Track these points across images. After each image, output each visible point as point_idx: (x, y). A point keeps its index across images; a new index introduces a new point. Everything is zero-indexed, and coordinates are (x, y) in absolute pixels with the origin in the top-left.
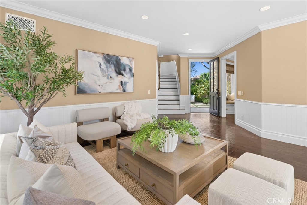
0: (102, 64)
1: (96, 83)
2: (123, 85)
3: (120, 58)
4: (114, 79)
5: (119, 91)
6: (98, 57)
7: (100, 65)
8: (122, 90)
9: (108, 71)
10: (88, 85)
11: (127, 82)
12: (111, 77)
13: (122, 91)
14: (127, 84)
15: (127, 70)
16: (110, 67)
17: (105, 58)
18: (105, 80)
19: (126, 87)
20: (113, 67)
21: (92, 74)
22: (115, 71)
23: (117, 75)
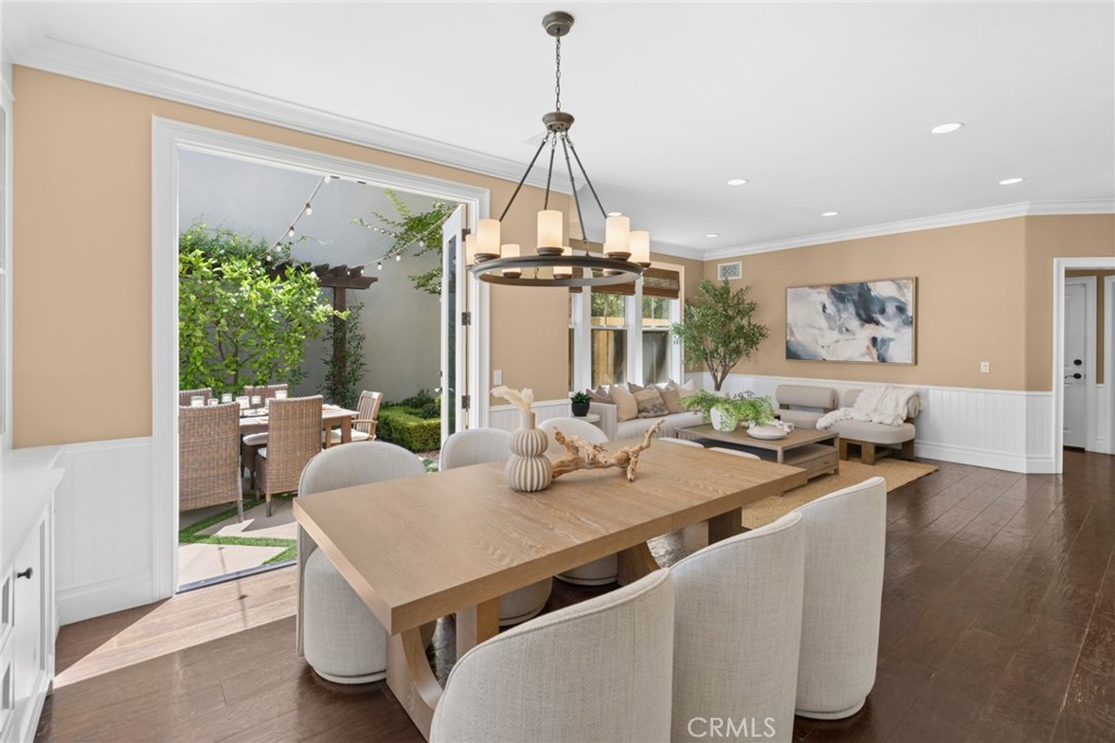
0: (827, 305)
1: (816, 341)
2: (879, 346)
3: (871, 285)
4: (854, 334)
5: (867, 359)
6: (819, 293)
7: (824, 307)
8: (876, 357)
9: (841, 317)
10: (803, 346)
11: (891, 340)
12: (847, 330)
13: (876, 360)
14: (892, 344)
15: (891, 309)
16: (846, 309)
17: (833, 292)
18: (835, 335)
19: (886, 351)
20: (852, 309)
21: (810, 326)
22: (858, 315)
23: (863, 325)
